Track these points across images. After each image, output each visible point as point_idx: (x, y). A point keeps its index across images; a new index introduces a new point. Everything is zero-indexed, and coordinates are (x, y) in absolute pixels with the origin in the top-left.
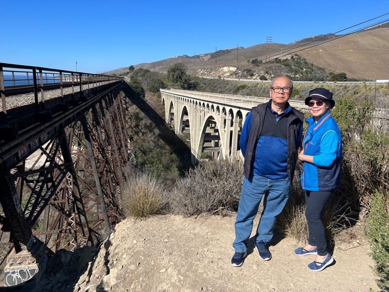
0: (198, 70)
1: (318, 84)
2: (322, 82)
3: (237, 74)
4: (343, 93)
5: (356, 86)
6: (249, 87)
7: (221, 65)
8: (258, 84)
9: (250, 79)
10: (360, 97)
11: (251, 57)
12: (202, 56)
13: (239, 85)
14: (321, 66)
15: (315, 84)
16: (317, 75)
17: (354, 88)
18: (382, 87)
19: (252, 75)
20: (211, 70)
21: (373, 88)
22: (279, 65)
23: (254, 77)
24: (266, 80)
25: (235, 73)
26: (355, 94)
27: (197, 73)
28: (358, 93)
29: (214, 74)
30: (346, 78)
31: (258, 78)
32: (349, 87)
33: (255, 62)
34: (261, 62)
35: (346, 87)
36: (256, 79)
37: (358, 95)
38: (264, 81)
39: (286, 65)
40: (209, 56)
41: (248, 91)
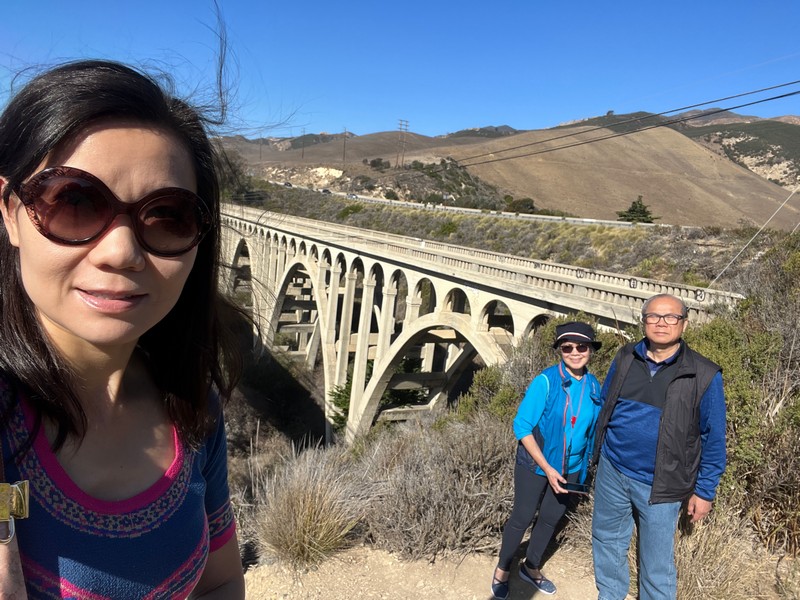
0: (267, 167)
1: (488, 216)
2: (495, 212)
3: (343, 183)
4: (531, 234)
5: (551, 224)
6: (366, 211)
7: (313, 164)
8: (383, 206)
9: (366, 194)
10: (558, 243)
11: (369, 155)
12: (273, 142)
13: (347, 205)
14: (490, 183)
15: (484, 214)
16: (485, 198)
17: (548, 228)
18: (594, 230)
19: (371, 188)
20: (293, 170)
21: (579, 229)
22: (420, 173)
23: (375, 193)
24: (396, 199)
25: (340, 182)
26: (550, 237)
27: (264, 174)
28: (555, 237)
29: (297, 178)
30: (532, 208)
31: (382, 194)
32: (540, 225)
33: (377, 164)
34: (388, 165)
35: (535, 225)
36: (378, 195)
37: (556, 240)
38: (393, 201)
39: (432, 175)
40: (288, 144)
41: (365, 218)
